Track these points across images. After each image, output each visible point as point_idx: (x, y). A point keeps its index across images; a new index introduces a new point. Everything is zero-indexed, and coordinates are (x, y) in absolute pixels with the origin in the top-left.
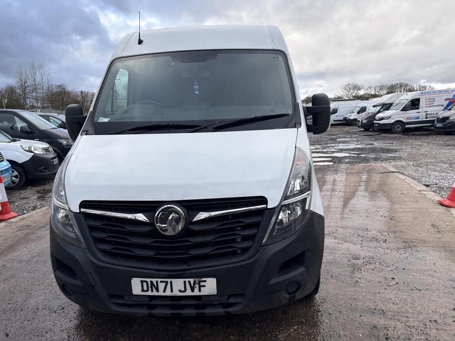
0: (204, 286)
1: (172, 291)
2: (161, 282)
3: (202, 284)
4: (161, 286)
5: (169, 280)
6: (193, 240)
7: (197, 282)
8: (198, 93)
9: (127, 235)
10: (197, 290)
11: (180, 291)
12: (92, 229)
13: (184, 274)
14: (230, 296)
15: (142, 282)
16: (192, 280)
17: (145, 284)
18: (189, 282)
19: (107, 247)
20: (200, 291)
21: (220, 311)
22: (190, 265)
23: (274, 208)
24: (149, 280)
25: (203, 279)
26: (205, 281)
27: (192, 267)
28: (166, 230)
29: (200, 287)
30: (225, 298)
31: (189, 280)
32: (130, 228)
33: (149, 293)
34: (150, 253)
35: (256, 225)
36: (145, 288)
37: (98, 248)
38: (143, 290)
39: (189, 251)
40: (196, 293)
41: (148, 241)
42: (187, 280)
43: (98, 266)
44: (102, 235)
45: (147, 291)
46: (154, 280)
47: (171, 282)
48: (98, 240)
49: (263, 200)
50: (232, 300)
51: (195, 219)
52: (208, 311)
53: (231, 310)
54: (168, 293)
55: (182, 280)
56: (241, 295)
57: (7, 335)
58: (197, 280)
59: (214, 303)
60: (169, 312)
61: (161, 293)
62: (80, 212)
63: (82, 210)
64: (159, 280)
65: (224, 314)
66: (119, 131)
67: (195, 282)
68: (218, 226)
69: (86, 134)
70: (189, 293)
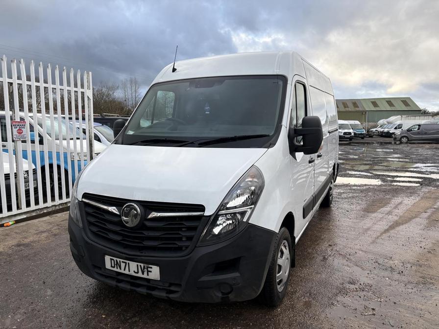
0: (151, 272)
1: (129, 271)
2: (122, 262)
3: (149, 269)
4: (123, 265)
5: (127, 262)
6: (147, 233)
7: (146, 267)
8: (208, 113)
9: (106, 222)
10: (146, 273)
11: (134, 271)
12: (88, 214)
13: (137, 259)
14: (171, 285)
15: (111, 259)
16: (142, 265)
17: (113, 261)
18: (140, 266)
19: (95, 229)
20: (148, 275)
21: (163, 294)
22: (142, 253)
23: (210, 216)
24: (115, 259)
25: (150, 266)
26: (151, 268)
27: (143, 254)
28: (127, 223)
29: (148, 271)
30: (167, 285)
31: (140, 264)
32: (107, 217)
33: (115, 269)
34: (118, 238)
35: (194, 229)
36: (113, 265)
37: (90, 229)
38: (112, 266)
39: (143, 241)
40: (145, 276)
41: (117, 229)
42: (139, 264)
43: (87, 242)
44: (92, 220)
45: (114, 267)
46: (119, 260)
47: (129, 263)
48: (90, 223)
49: (201, 208)
50: (172, 288)
51: (150, 216)
52: (155, 293)
53: (171, 296)
54: (127, 272)
55: (136, 264)
56: (179, 285)
57: (44, 283)
58: (146, 265)
59: (159, 287)
60: (128, 287)
61: (122, 271)
62: (82, 201)
63: (83, 200)
64: (121, 260)
65: (166, 298)
66: (133, 142)
67: (144, 266)
68: (165, 225)
69: (115, 144)
70: (140, 275)
